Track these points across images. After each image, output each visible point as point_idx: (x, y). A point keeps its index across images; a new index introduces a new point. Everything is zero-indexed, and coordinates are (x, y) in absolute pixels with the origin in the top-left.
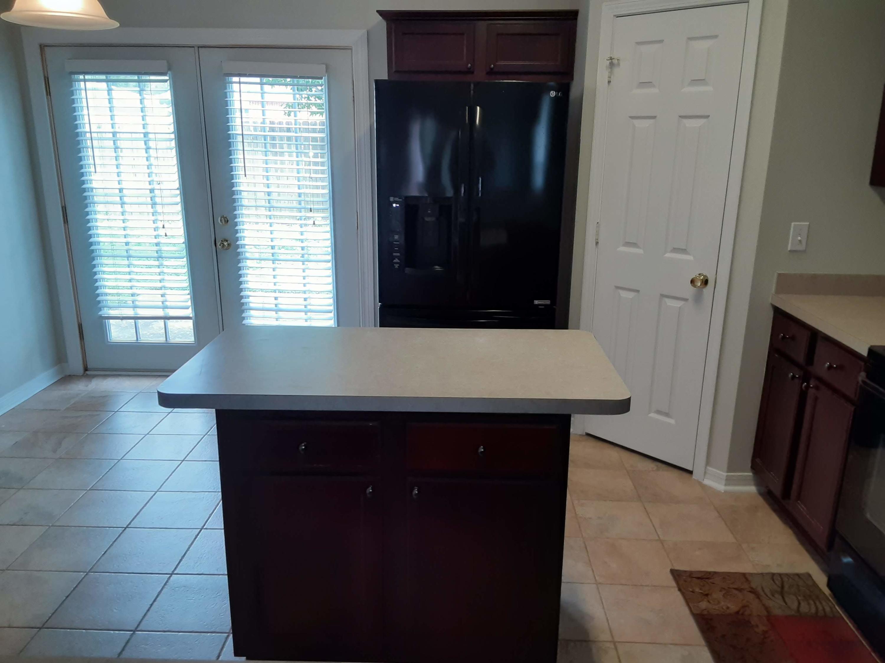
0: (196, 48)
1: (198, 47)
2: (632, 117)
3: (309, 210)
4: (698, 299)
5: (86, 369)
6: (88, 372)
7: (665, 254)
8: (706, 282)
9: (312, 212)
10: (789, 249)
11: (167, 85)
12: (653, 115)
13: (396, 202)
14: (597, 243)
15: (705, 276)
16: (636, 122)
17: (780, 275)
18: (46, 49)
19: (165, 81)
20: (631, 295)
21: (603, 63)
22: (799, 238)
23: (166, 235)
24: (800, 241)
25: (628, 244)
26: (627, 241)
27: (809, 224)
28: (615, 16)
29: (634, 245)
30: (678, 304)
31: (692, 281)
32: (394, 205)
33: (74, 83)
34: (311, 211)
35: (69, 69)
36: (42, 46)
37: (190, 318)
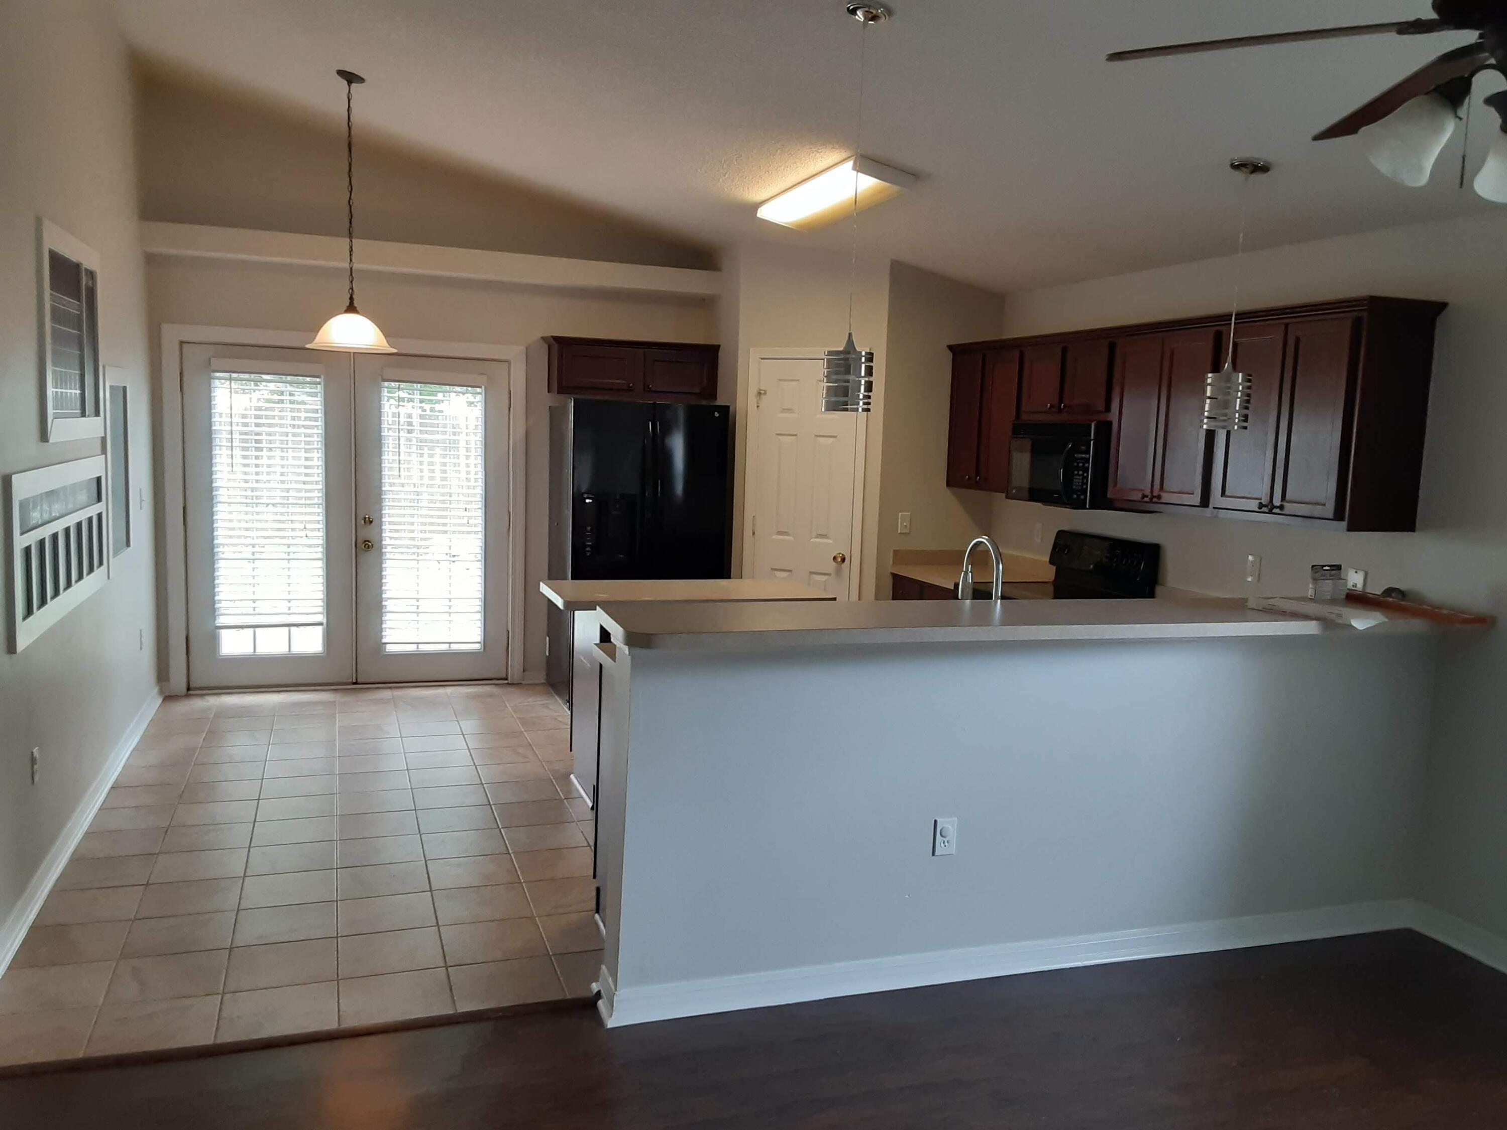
0: (352, 354)
1: (354, 353)
2: (778, 434)
3: (464, 510)
4: (838, 572)
5: (188, 689)
6: (190, 691)
7: (810, 539)
8: (843, 560)
9: (467, 512)
10: (899, 532)
11: (320, 388)
12: (794, 433)
13: (589, 498)
14: (754, 533)
15: (843, 555)
16: (781, 439)
17: (894, 551)
18: (185, 345)
19: (319, 383)
20: (785, 575)
21: (752, 392)
22: (905, 524)
23: (306, 536)
24: (906, 526)
25: (781, 533)
26: (779, 530)
27: (911, 515)
28: (760, 358)
29: (786, 533)
30: (824, 578)
31: (835, 558)
32: (588, 501)
33: (212, 380)
34: (466, 510)
35: (213, 367)
36: (182, 343)
37: (321, 624)
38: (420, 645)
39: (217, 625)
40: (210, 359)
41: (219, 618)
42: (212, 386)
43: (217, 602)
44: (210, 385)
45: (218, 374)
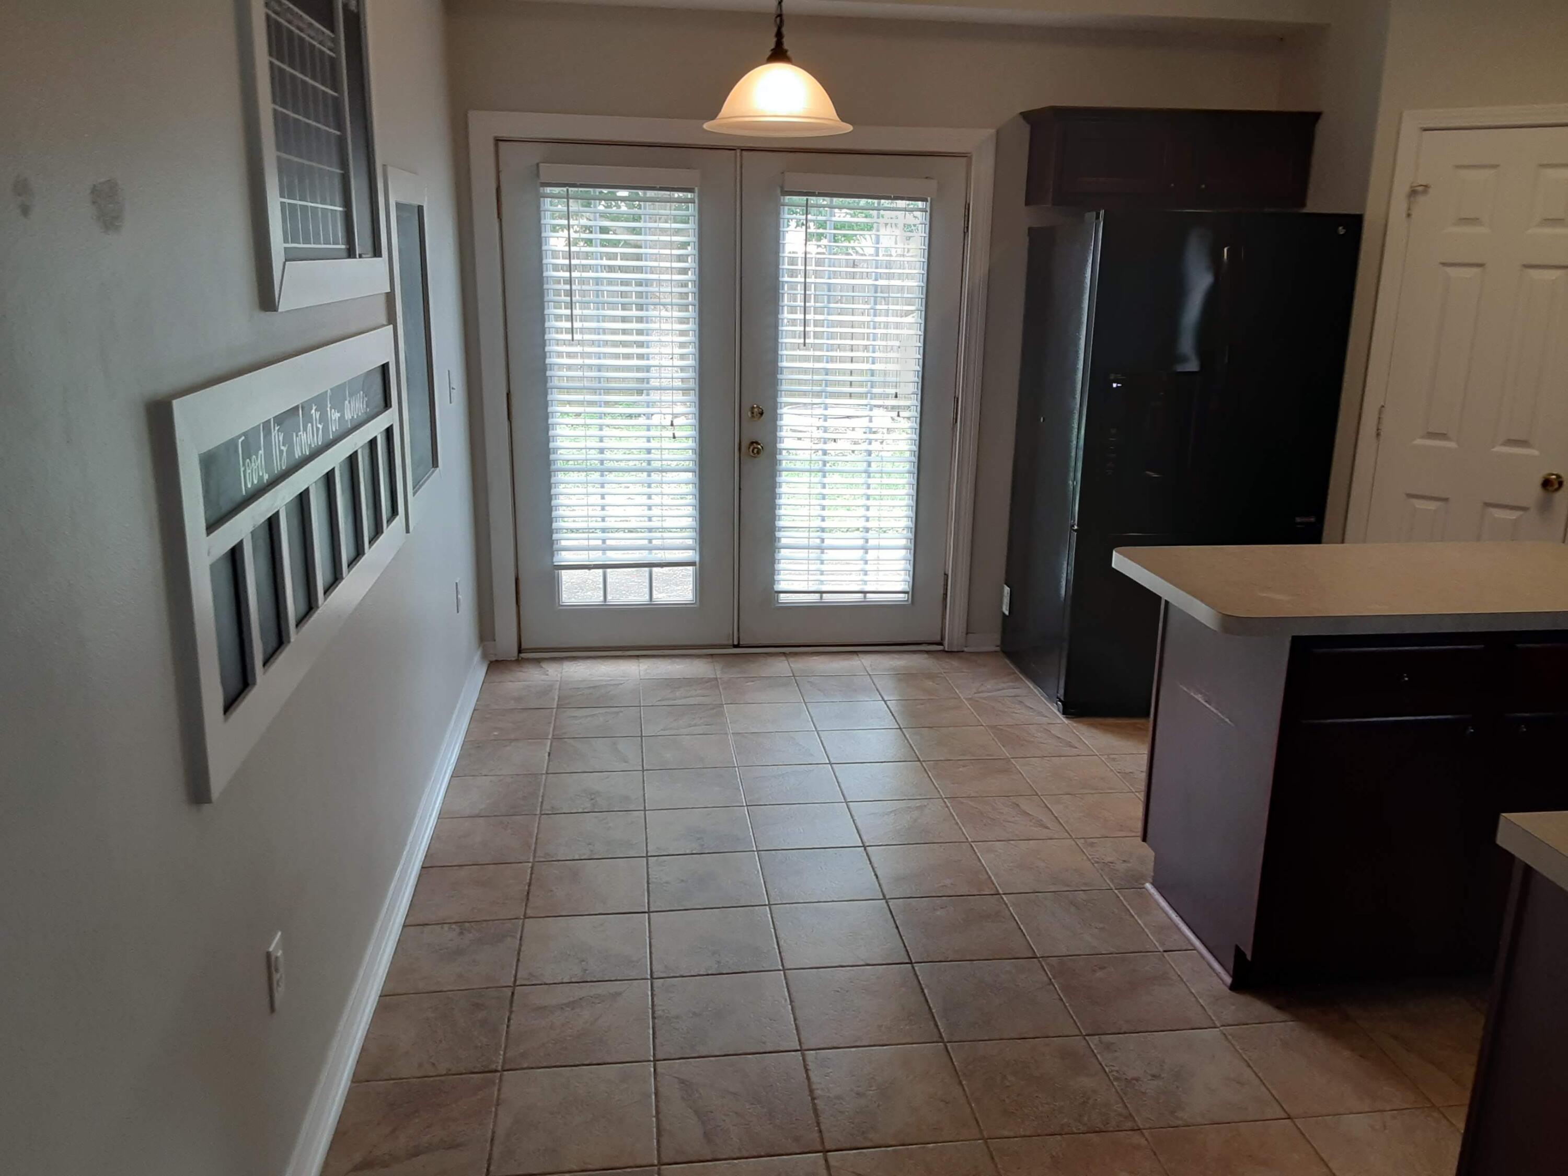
0: (738, 151)
1: (742, 150)
2: (1444, 264)
3: (894, 396)
4: (1545, 507)
5: (520, 651)
6: (522, 655)
7: (1492, 448)
8: (1558, 487)
9: (898, 399)
11: (692, 209)
12: (1480, 262)
13: (1118, 381)
14: (1378, 434)
15: (1558, 478)
16: (1452, 272)
18: (500, 143)
19: (692, 201)
20: (1432, 506)
21: (1399, 189)
23: (674, 437)
25: (1432, 435)
26: (1430, 430)
28: (1421, 128)
29: (1443, 436)
30: (1513, 515)
31: (1542, 481)
32: (1115, 385)
33: (541, 200)
34: (896, 397)
35: (543, 179)
36: (498, 140)
37: (692, 564)
38: (824, 595)
39: (556, 564)
40: (538, 165)
41: (558, 554)
42: (541, 209)
43: (555, 531)
44: (538, 207)
45: (548, 190)
